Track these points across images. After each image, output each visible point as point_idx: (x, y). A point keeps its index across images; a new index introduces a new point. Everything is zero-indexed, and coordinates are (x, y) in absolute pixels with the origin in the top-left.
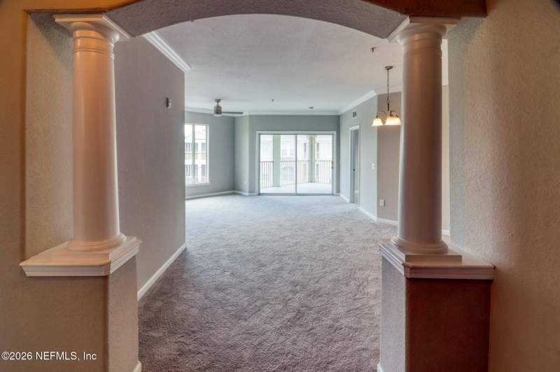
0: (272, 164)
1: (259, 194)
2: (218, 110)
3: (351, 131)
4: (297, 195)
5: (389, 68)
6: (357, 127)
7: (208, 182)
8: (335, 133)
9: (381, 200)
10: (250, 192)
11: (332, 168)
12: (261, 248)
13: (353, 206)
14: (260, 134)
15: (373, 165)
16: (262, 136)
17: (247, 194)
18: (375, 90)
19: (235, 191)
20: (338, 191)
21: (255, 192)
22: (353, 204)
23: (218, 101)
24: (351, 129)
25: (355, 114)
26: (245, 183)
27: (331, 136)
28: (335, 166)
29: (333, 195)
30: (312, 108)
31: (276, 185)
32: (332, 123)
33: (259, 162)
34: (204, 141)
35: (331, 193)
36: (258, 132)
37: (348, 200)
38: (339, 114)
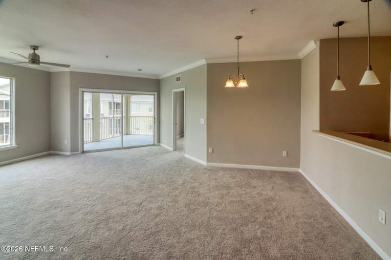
0: (91, 120)
1: (83, 152)
2: (35, 59)
3: (174, 92)
4: (124, 148)
5: (239, 38)
6: (183, 89)
7: (14, 144)
8: (156, 94)
9: (210, 148)
10: (71, 151)
11: (154, 123)
12: (123, 230)
13: (177, 154)
14: (83, 92)
15: (202, 120)
16: (85, 93)
17: (69, 153)
18: (206, 59)
19: (51, 152)
20: (159, 141)
21: (78, 150)
22: (176, 152)
23: (35, 48)
24: (174, 91)
25: (178, 79)
26: (67, 142)
27: (153, 96)
28: (156, 121)
29: (155, 145)
30: (140, 70)
31: (96, 139)
32: (154, 85)
33: (83, 119)
34: (8, 98)
35: (152, 143)
36: (81, 90)
37: (171, 149)
38: (160, 78)
